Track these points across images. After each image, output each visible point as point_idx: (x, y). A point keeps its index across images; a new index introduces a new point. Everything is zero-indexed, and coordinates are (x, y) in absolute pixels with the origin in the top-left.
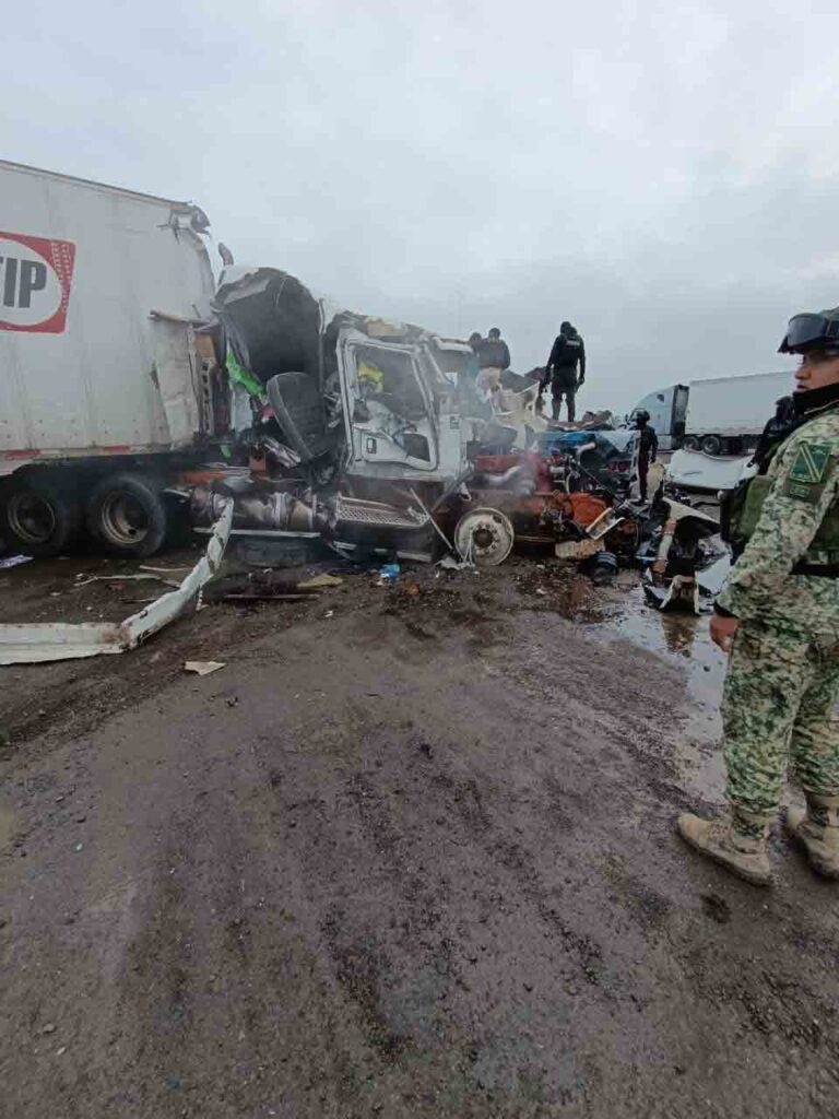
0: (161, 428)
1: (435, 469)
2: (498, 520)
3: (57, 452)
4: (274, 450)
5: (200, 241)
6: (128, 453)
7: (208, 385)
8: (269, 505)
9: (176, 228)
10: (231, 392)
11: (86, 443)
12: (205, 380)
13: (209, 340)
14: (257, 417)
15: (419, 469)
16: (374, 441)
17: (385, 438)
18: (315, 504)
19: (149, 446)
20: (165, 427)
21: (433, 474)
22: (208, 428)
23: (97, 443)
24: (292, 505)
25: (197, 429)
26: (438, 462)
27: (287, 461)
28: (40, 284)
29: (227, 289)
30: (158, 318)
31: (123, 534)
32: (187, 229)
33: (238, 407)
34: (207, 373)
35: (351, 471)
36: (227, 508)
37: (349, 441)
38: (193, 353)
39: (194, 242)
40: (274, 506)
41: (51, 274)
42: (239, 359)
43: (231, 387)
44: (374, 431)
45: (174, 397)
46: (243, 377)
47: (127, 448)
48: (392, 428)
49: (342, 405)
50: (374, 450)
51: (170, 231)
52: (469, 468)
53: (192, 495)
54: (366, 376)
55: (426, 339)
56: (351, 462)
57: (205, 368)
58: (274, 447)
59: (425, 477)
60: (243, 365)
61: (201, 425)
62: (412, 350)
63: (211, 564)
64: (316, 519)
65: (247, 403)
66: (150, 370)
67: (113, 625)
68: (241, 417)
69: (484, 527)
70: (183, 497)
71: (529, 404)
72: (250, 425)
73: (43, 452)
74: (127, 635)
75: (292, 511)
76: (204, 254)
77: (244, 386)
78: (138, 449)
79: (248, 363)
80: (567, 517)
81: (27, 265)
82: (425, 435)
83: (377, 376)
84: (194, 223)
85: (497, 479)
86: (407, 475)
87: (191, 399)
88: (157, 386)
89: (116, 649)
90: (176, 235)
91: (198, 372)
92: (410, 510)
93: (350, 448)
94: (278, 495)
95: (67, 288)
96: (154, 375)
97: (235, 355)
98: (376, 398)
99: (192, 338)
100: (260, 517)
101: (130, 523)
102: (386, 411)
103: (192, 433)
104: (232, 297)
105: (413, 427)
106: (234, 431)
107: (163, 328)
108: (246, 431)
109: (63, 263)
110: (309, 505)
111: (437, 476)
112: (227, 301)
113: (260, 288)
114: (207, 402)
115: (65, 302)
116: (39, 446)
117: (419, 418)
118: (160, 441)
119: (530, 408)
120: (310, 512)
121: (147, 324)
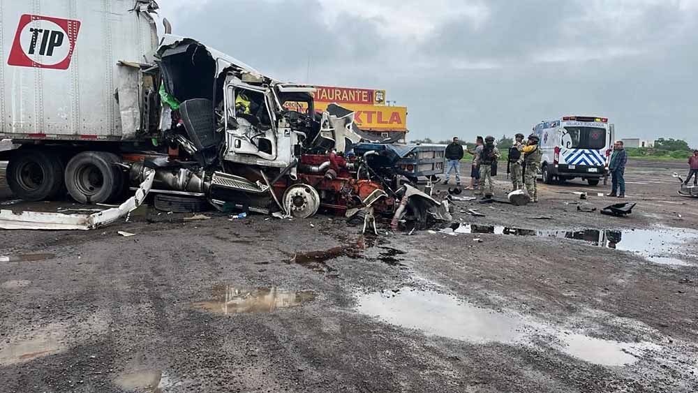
0: (117, 127)
1: (275, 159)
2: (308, 191)
3: (56, 136)
4: (183, 143)
5: (152, 19)
6: (96, 140)
7: (148, 103)
8: (177, 176)
9: (138, 11)
10: (161, 107)
11: (72, 132)
12: (146, 100)
13: (150, 78)
14: (174, 124)
15: (265, 159)
16: (240, 141)
17: (246, 140)
18: (203, 176)
19: (108, 136)
20: (119, 126)
21: (274, 162)
22: (145, 128)
23: (78, 133)
24: (190, 176)
25: (138, 129)
26: (277, 156)
27: (190, 150)
28: (59, 43)
29: (164, 48)
30: (122, 64)
31: (86, 189)
32: (145, 12)
33: (164, 117)
34: (148, 97)
35: (227, 158)
36: (151, 175)
37: (227, 141)
38: (140, 84)
39: (148, 19)
40: (179, 176)
41: (66, 38)
42: (167, 90)
43: (162, 105)
44: (240, 135)
45: (127, 109)
46: (169, 100)
47: (96, 137)
48: (252, 134)
49: (224, 119)
50: (239, 146)
51: (135, 13)
52: (295, 160)
53: (131, 167)
54: (239, 103)
55: (273, 86)
56: (226, 153)
57: (147, 93)
58: (183, 141)
59: (269, 164)
60: (169, 93)
61: (141, 127)
62: (265, 91)
63: (137, 201)
64: (203, 185)
65: (170, 115)
66: (114, 93)
67: (86, 216)
68: (165, 123)
69: (299, 194)
70: (126, 168)
71: (347, 125)
72: (169, 127)
73: (47, 136)
74: (92, 222)
75: (189, 180)
76: (154, 26)
77: (169, 105)
78: (101, 138)
79: (172, 92)
80: (355, 194)
81: (54, 33)
82: (269, 139)
83: (247, 104)
84: (150, 8)
85: (315, 168)
86: (259, 162)
87: (137, 111)
88: (118, 102)
89: (85, 228)
90: (138, 15)
91: (142, 95)
92: (258, 182)
93: (227, 144)
94: (182, 170)
95: (73, 45)
96: (117, 96)
97: (165, 87)
98: (245, 116)
99: (140, 76)
100: (170, 183)
101: (91, 183)
102: (248, 124)
103: (135, 131)
104: (167, 53)
105: (264, 134)
106: (160, 130)
107: (124, 69)
108: (167, 130)
109: (73, 32)
110: (200, 177)
111: (276, 163)
112: (163, 56)
113: (184, 49)
114: (146, 112)
115: (71, 52)
116: (46, 132)
117: (267, 129)
118: (115, 134)
119: (349, 127)
120: (200, 181)
121: (116, 67)
